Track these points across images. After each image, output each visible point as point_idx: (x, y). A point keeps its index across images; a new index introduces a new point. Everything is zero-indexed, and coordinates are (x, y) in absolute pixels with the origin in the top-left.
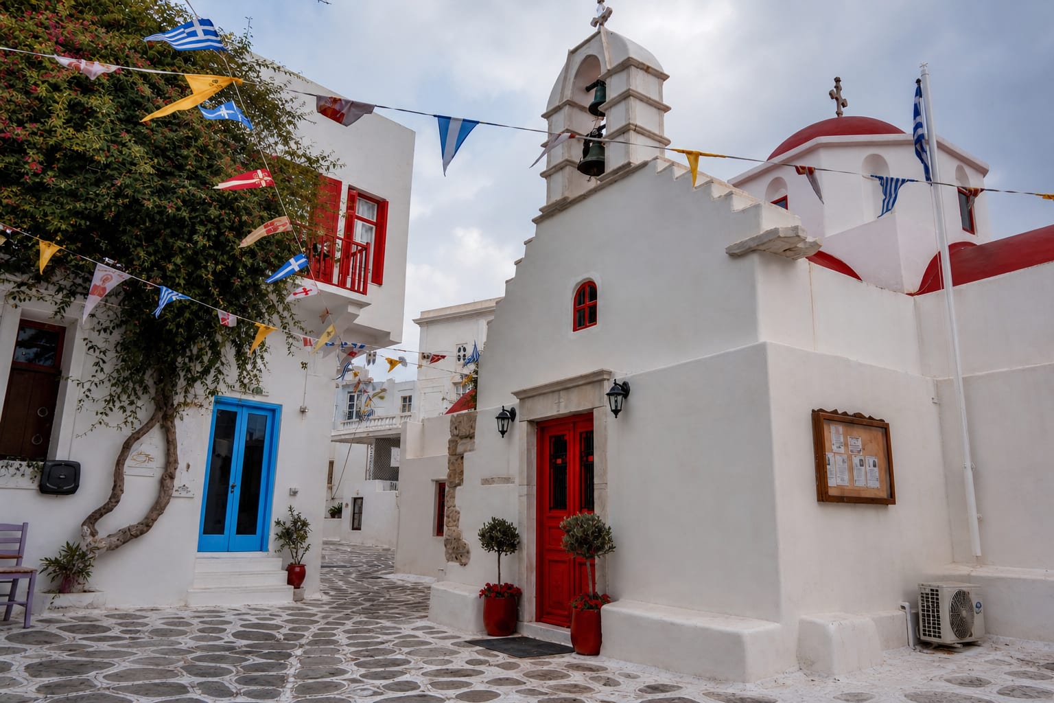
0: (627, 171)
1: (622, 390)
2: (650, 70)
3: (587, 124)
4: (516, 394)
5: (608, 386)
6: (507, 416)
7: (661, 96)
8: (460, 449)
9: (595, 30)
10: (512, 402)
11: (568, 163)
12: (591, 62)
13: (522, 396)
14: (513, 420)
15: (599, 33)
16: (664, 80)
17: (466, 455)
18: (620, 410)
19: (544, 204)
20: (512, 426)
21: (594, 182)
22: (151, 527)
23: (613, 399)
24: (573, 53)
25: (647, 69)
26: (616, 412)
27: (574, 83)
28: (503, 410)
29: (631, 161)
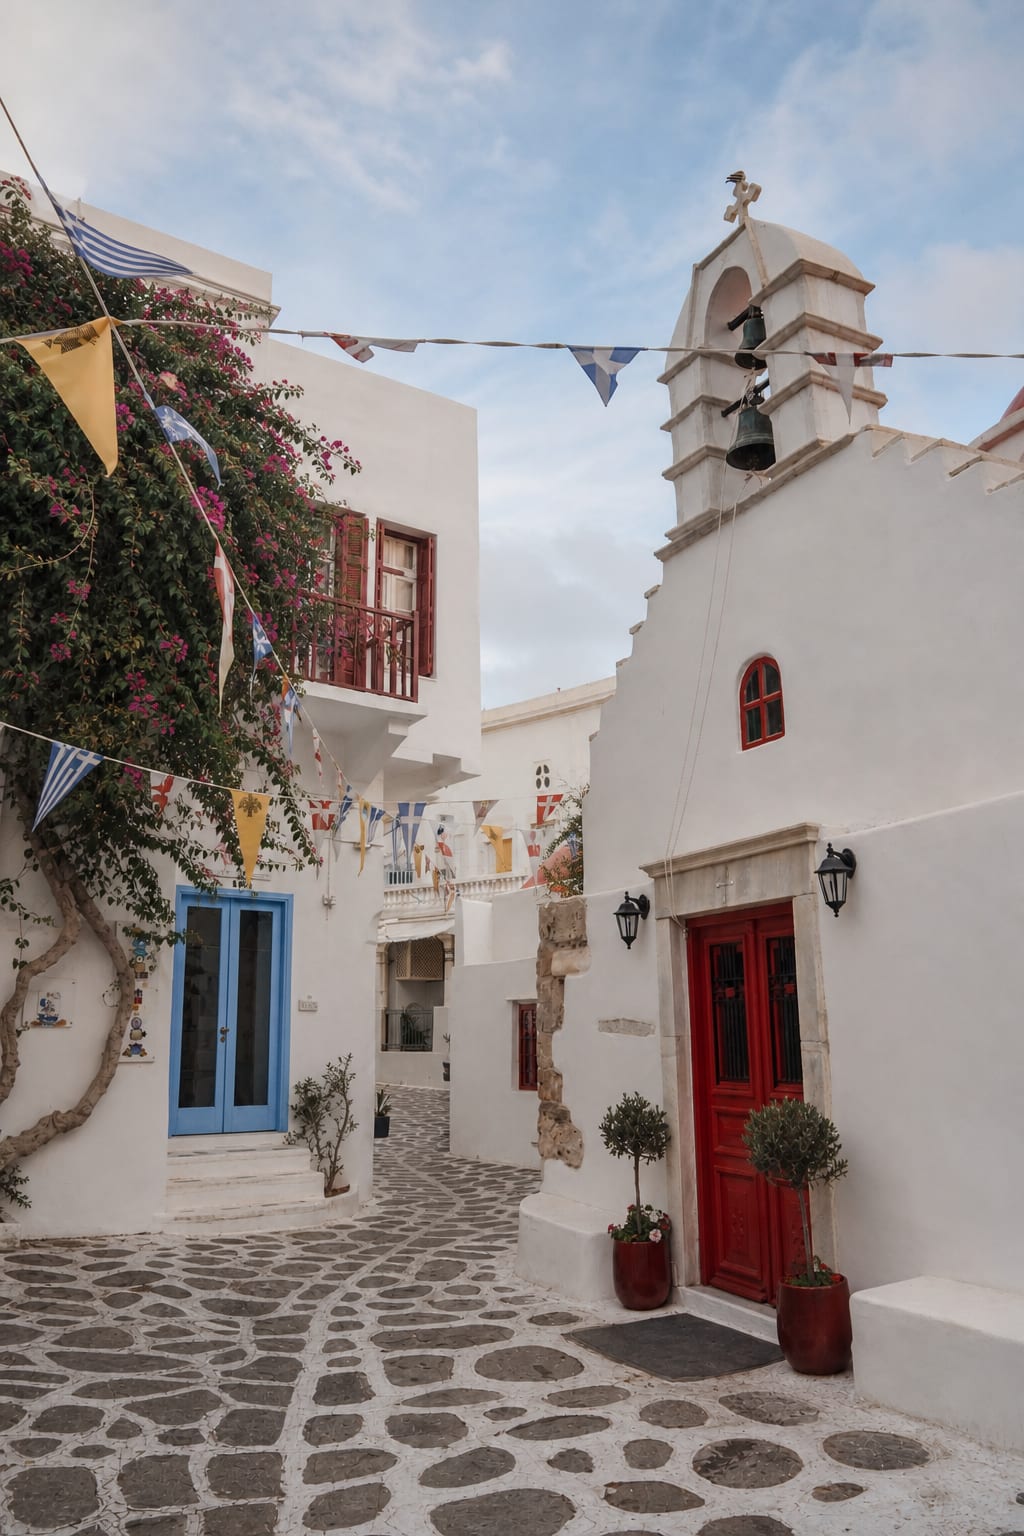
0: (818, 454)
1: (843, 864)
2: (839, 277)
3: (734, 385)
4: (648, 869)
5: (818, 857)
6: (634, 910)
7: (862, 321)
8: (557, 966)
9: (735, 225)
10: (640, 884)
11: (711, 452)
12: (734, 278)
13: (658, 874)
14: (645, 917)
15: (743, 228)
16: (866, 294)
17: (569, 978)
18: (844, 902)
19: (673, 524)
20: (645, 926)
21: (760, 481)
22: (88, 1115)
23: (827, 878)
24: (700, 268)
25: (835, 277)
26: (836, 906)
27: (709, 317)
28: (627, 898)
29: (821, 437)
